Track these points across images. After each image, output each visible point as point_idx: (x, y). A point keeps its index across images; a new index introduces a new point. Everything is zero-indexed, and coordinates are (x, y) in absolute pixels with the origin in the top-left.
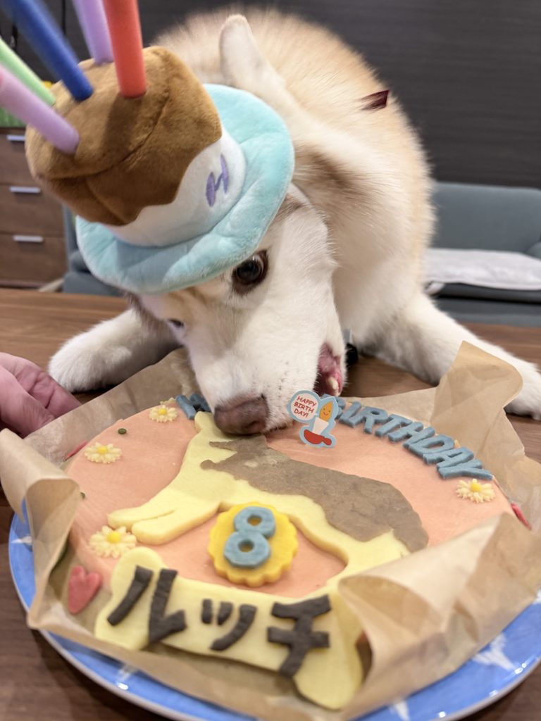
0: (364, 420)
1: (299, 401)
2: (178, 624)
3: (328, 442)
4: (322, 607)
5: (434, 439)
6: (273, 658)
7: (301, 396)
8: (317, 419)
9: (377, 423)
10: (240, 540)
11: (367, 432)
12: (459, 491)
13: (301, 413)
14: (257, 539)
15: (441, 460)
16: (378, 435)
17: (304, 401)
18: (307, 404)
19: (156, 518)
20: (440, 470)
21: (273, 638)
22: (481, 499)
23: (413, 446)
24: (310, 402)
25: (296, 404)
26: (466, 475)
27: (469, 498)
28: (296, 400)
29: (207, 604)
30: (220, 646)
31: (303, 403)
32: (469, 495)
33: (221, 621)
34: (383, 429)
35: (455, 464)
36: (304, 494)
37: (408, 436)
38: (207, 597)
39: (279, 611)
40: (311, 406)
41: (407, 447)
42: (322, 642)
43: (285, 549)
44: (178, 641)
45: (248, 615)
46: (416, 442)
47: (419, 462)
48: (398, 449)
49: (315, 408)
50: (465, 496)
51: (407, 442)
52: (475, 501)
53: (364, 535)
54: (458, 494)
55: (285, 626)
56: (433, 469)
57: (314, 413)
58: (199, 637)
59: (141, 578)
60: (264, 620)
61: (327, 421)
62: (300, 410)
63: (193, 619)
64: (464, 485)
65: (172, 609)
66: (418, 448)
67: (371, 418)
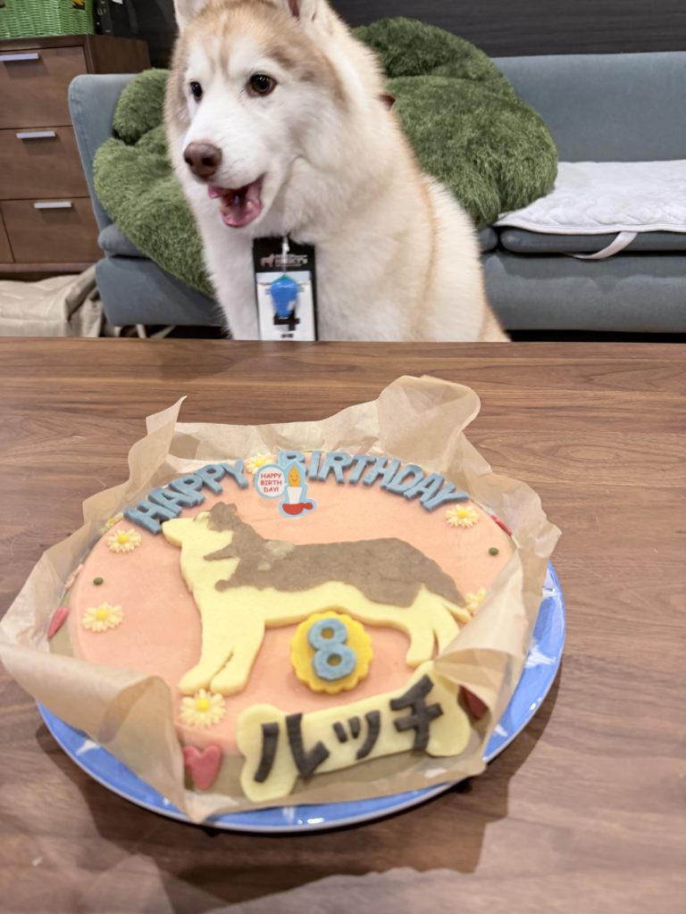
0: (332, 470)
1: (263, 479)
2: (321, 753)
3: (309, 506)
4: (425, 686)
5: (403, 472)
6: (405, 742)
7: (263, 472)
8: (289, 488)
9: (345, 469)
10: (326, 657)
11: (341, 483)
12: (450, 521)
13: (271, 489)
14: (339, 650)
15: (420, 494)
16: (353, 483)
17: (268, 476)
18: (273, 479)
19: (224, 666)
20: (425, 504)
21: (399, 727)
22: (471, 523)
23: (390, 486)
24: (275, 475)
25: (262, 483)
26: (446, 502)
27: (460, 525)
28: (260, 479)
29: (337, 728)
30: (362, 754)
31: (268, 479)
32: (460, 523)
33: (355, 735)
34: (353, 474)
35: (435, 494)
36: (331, 579)
37: (380, 476)
38: (335, 721)
39: (395, 705)
40: (277, 478)
41: (384, 488)
42: (437, 712)
43: (363, 647)
44: (328, 766)
45: (374, 721)
46: (391, 481)
47: (401, 500)
48: (375, 494)
49: (282, 478)
50: (456, 524)
51: (383, 482)
52: (466, 527)
53: (405, 600)
54: (450, 524)
55: (405, 714)
56: (416, 503)
57: (284, 484)
58: (342, 755)
59: (270, 733)
60: (387, 718)
61: (297, 486)
62: (269, 487)
63: (331, 743)
64: (453, 512)
65: (309, 744)
66: (395, 486)
67: (338, 467)
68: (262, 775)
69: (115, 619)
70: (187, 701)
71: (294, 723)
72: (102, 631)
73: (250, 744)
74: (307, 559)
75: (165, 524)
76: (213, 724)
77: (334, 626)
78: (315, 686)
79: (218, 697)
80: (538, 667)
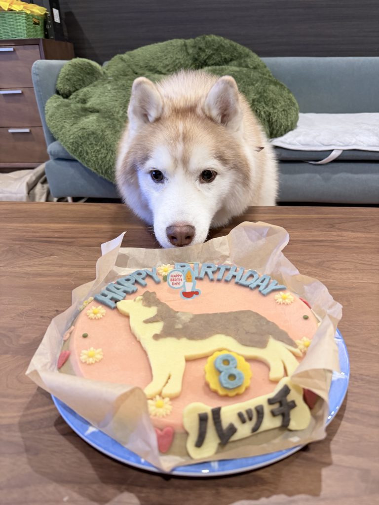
0: (206, 273)
1: (172, 278)
2: (232, 430)
3: (197, 293)
4: (286, 391)
5: (247, 274)
6: (277, 422)
7: (172, 274)
8: (186, 283)
9: (213, 272)
10: (227, 376)
11: (212, 280)
12: (277, 301)
13: (176, 284)
14: (234, 372)
15: (258, 286)
16: (219, 280)
17: (175, 276)
18: (177, 278)
19: (167, 382)
20: (262, 292)
21: (273, 414)
22: (290, 302)
23: (241, 282)
24: (178, 276)
25: (171, 280)
26: (274, 291)
27: (283, 303)
28: (170, 278)
29: (240, 415)
30: (255, 429)
31: (175, 278)
32: (284, 302)
33: (250, 419)
34: (219, 275)
35: (267, 286)
36: (218, 333)
37: (234, 277)
38: (238, 411)
39: (271, 402)
40: (179, 277)
41: (237, 283)
42: (293, 405)
43: (246, 370)
44: (236, 437)
45: (260, 411)
46: (241, 279)
47: (247, 290)
48: (231, 287)
49: (182, 277)
50: (282, 303)
51: (237, 280)
52: (287, 304)
53: (263, 344)
54: (278, 302)
55: (276, 406)
56: (256, 291)
57: (183, 281)
58: (244, 430)
59: (203, 419)
60: (267, 409)
61: (191, 282)
62: (175, 282)
63: (237, 424)
64: (279, 296)
65: (225, 424)
66: (243, 282)
67: (210, 271)
68: (199, 443)
69: (99, 357)
70: (150, 402)
71: (216, 413)
72: (92, 364)
73: (192, 426)
74: (202, 322)
75: (118, 303)
76: (167, 415)
77: (229, 358)
78: (221, 392)
79: (167, 399)
80: (339, 380)
